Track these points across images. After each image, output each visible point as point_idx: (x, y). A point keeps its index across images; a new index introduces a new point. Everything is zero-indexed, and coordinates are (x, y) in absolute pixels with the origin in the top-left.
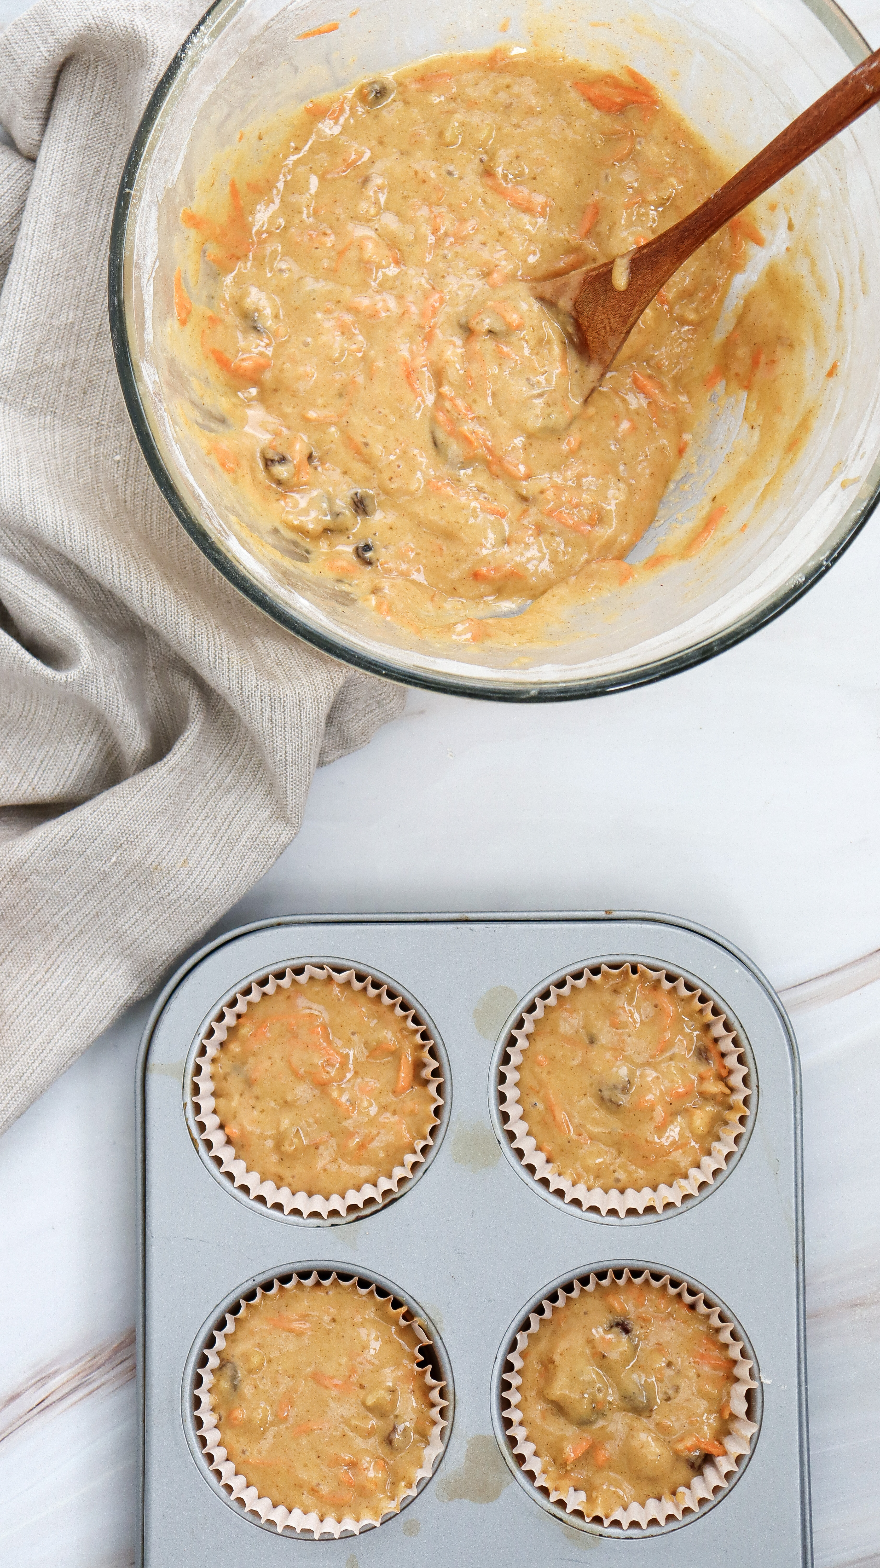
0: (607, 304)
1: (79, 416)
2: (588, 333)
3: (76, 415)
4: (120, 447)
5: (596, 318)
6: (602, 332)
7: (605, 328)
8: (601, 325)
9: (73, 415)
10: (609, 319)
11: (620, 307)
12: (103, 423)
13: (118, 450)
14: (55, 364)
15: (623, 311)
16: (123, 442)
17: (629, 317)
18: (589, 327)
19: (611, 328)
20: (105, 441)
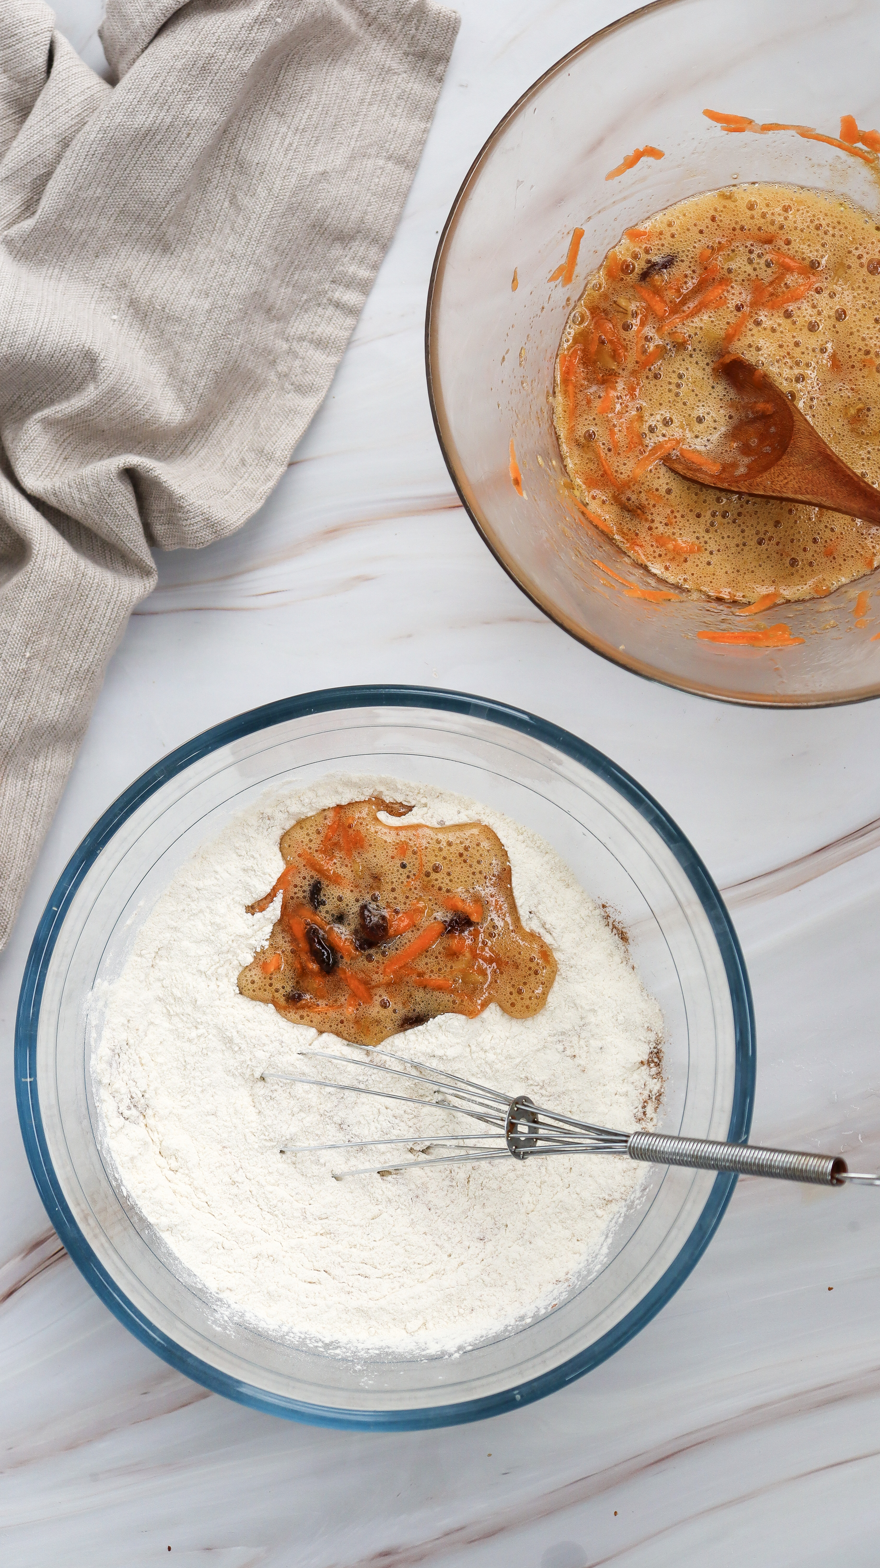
0: (806, 472)
1: (87, 275)
2: (776, 468)
3: (84, 274)
4: (118, 309)
5: (791, 468)
6: (781, 478)
7: (785, 478)
8: (786, 475)
9: (81, 273)
10: (794, 479)
11: (807, 484)
12: (108, 285)
13: (116, 312)
14: (73, 229)
15: (804, 487)
16: (122, 306)
17: (801, 494)
18: (782, 466)
19: (787, 483)
20: (106, 301)
